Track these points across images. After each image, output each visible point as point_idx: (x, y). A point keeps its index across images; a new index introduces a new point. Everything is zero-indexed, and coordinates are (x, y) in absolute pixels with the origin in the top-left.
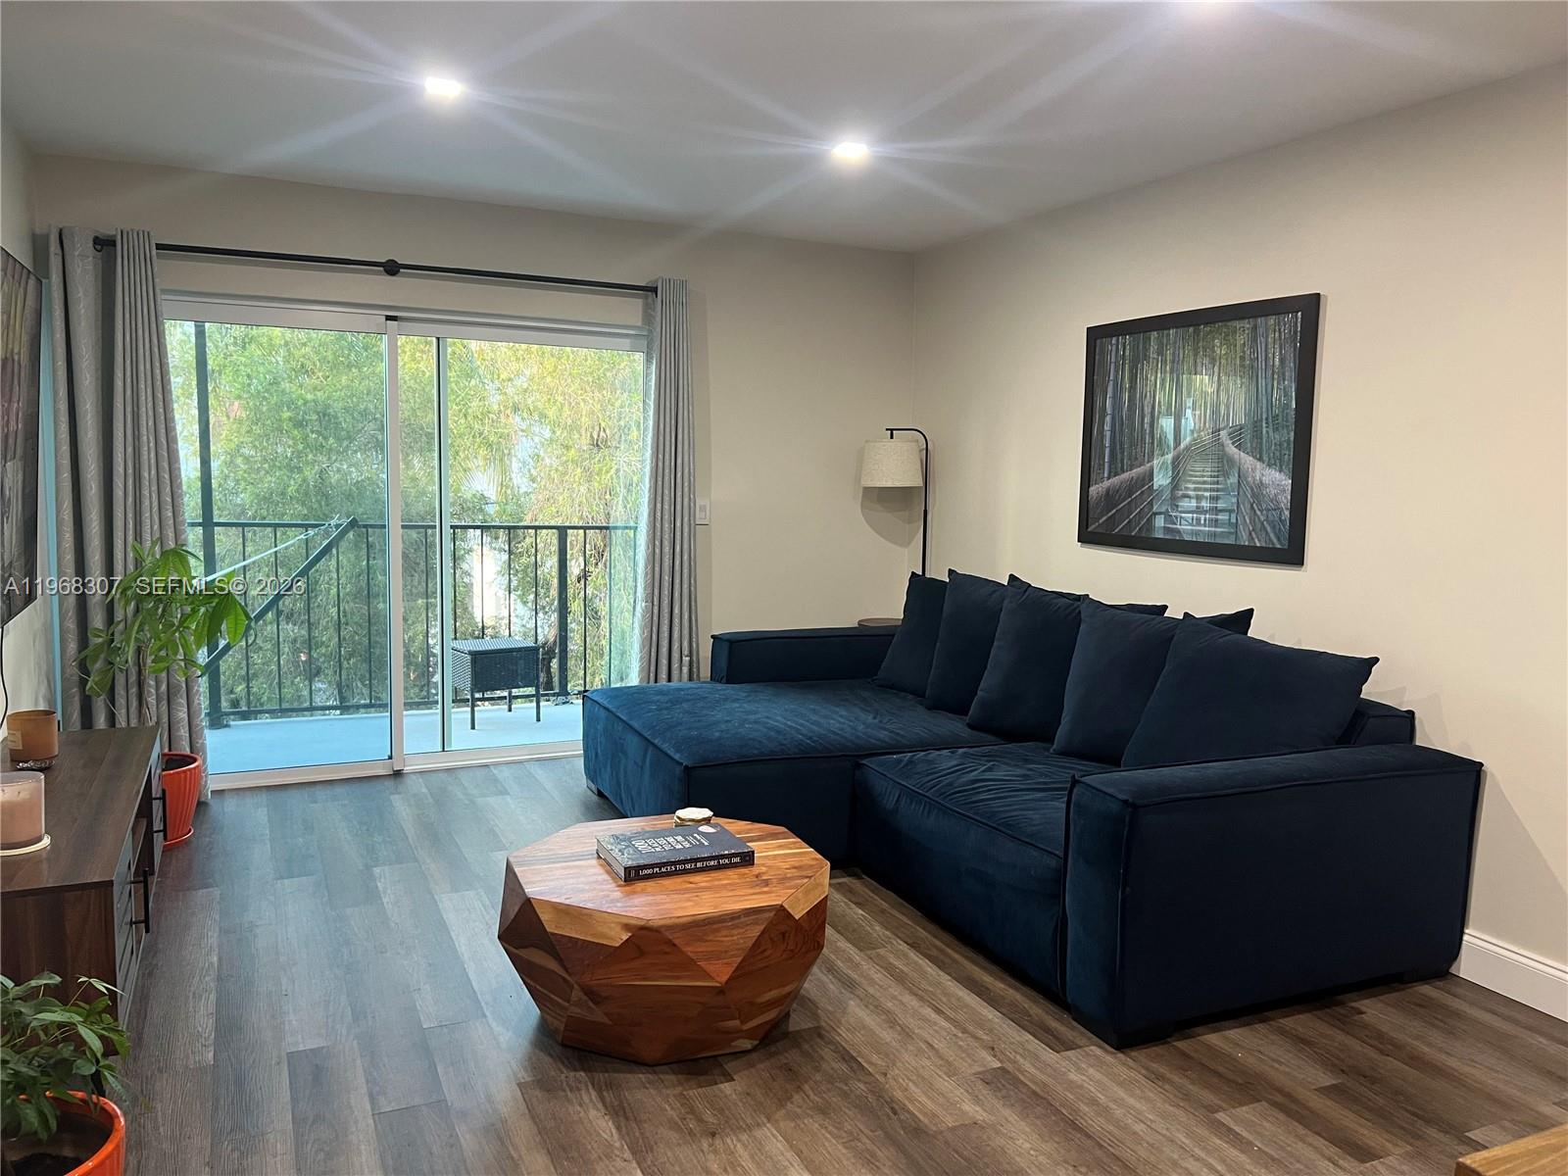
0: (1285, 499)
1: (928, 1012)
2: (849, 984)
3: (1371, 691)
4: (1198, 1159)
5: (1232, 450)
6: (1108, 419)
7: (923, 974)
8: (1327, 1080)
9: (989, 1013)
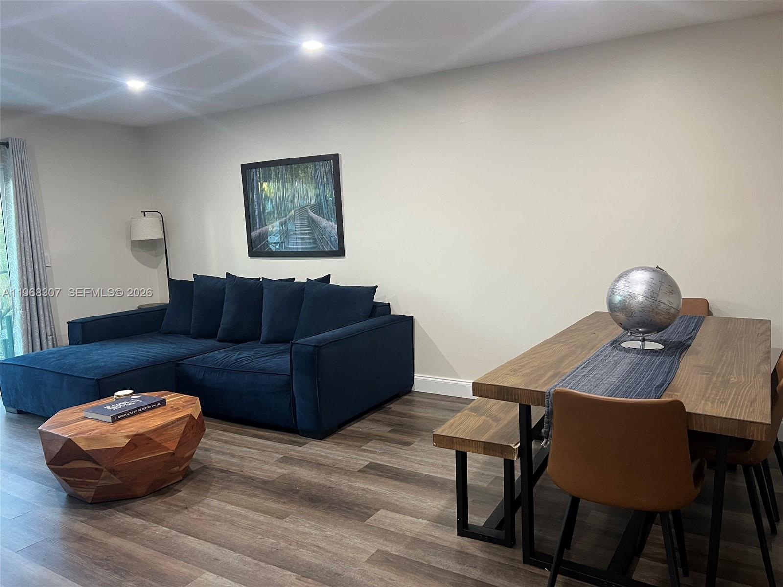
0: (335, 232)
1: (245, 449)
2: (208, 450)
3: (377, 298)
4: (362, 460)
5: (312, 214)
6: (256, 203)
7: (235, 438)
8: (390, 429)
9: (269, 443)
